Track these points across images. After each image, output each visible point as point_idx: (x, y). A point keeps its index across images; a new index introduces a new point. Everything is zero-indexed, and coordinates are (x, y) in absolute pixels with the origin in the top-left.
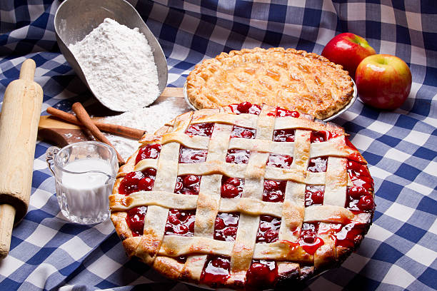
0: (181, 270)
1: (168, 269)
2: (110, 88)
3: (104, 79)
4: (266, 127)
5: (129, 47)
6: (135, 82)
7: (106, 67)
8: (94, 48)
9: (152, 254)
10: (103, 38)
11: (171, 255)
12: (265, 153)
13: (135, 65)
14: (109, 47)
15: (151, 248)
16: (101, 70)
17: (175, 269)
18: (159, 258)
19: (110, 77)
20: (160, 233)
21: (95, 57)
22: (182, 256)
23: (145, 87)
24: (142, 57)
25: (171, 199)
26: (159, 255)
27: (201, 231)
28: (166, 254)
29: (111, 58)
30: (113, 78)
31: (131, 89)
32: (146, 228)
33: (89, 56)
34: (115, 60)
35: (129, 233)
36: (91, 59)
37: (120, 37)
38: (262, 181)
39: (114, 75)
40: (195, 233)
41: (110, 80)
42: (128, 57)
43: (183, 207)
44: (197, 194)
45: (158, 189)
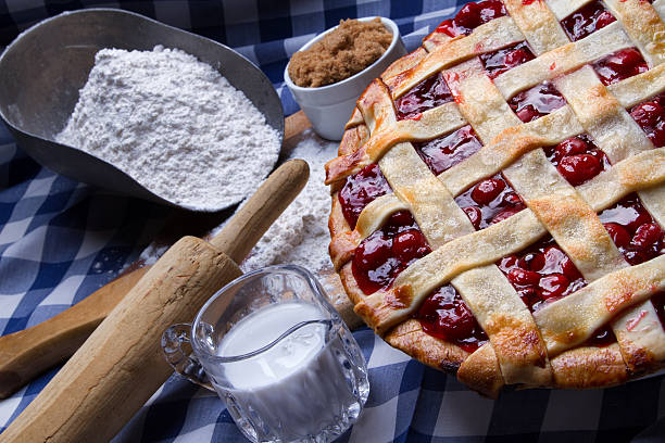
0: (619, 357)
1: (592, 369)
2: (183, 174)
3: (162, 166)
4: (540, 25)
5: (173, 82)
6: (221, 139)
7: (153, 140)
8: (109, 120)
9: (540, 361)
10: (116, 92)
11: (574, 342)
12: (580, 67)
13: (203, 109)
14: (137, 101)
15: (530, 351)
16: (147, 150)
17: (607, 362)
18: (558, 363)
19: (170, 154)
20: (521, 314)
21: (119, 134)
22: (599, 331)
23: (247, 139)
24: (206, 88)
25: (481, 243)
26: (554, 354)
27: (595, 266)
28: (563, 346)
29: (153, 119)
30: (177, 152)
31: (223, 156)
32: (486, 321)
33: (107, 139)
34: (162, 118)
35: (455, 351)
36: (114, 142)
37: (144, 71)
38: (626, 115)
39: (176, 147)
40: (586, 275)
41: (173, 160)
42: (183, 100)
43: (518, 245)
44: (523, 206)
45: (441, 241)
